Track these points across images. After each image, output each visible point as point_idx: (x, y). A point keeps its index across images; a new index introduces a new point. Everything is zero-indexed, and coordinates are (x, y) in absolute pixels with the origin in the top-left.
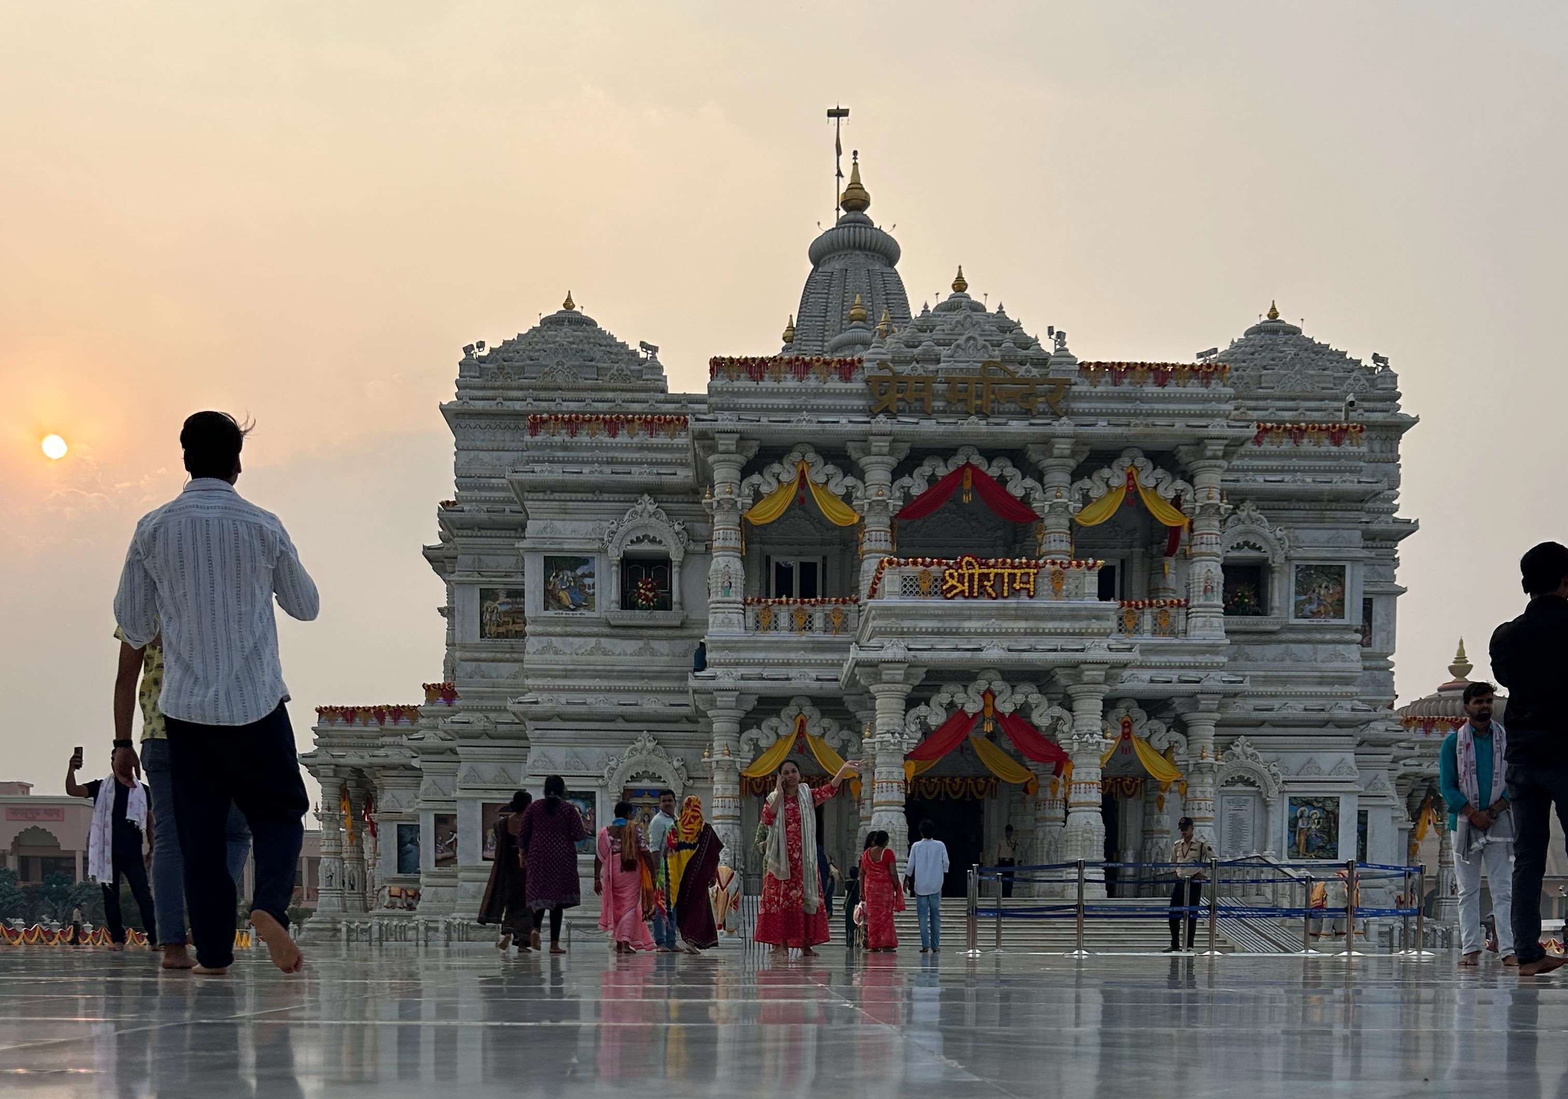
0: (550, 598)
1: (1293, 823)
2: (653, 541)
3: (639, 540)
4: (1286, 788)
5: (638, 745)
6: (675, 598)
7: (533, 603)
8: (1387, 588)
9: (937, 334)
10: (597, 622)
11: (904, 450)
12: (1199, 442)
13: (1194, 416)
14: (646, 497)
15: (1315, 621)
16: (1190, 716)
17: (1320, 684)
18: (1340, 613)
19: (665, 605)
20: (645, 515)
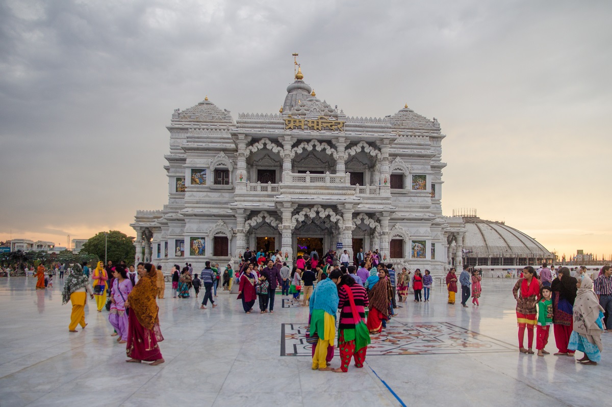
0: (193, 181)
1: (413, 249)
2: (224, 165)
3: (219, 164)
4: (411, 238)
5: (218, 224)
6: (230, 181)
7: (188, 182)
8: (439, 181)
9: (305, 108)
10: (207, 188)
11: (295, 140)
12: (382, 140)
13: (380, 132)
14: (222, 152)
15: (418, 191)
16: (381, 218)
17: (420, 208)
18: (425, 188)
19: (227, 183)
20: (222, 157)
